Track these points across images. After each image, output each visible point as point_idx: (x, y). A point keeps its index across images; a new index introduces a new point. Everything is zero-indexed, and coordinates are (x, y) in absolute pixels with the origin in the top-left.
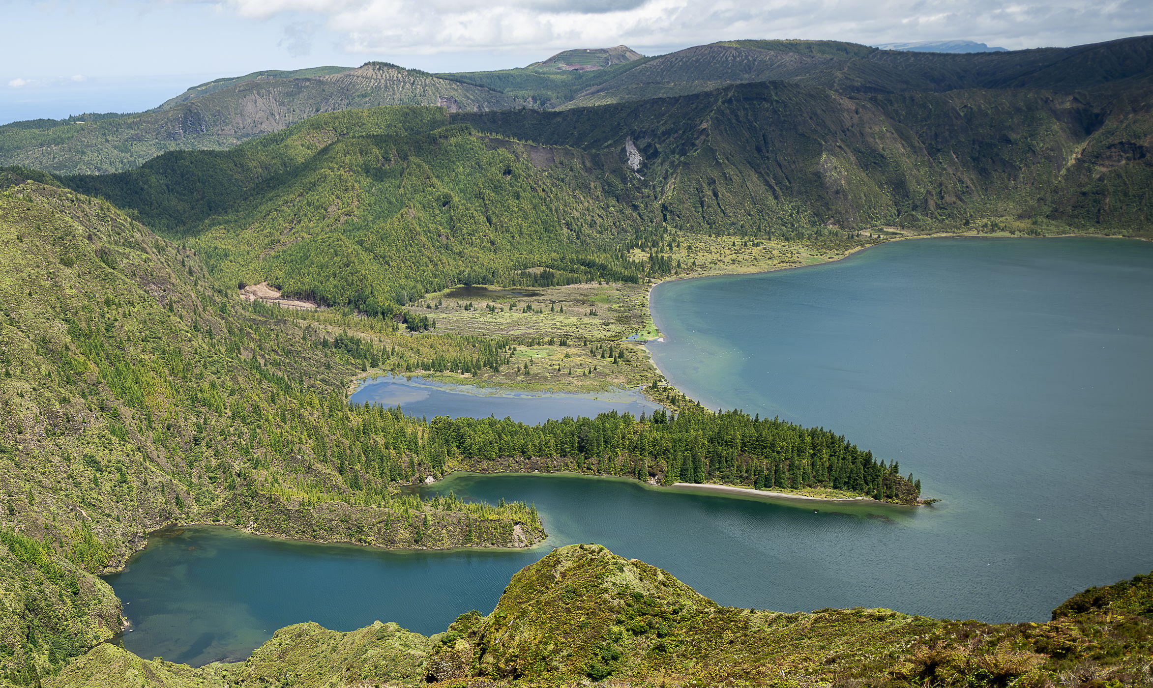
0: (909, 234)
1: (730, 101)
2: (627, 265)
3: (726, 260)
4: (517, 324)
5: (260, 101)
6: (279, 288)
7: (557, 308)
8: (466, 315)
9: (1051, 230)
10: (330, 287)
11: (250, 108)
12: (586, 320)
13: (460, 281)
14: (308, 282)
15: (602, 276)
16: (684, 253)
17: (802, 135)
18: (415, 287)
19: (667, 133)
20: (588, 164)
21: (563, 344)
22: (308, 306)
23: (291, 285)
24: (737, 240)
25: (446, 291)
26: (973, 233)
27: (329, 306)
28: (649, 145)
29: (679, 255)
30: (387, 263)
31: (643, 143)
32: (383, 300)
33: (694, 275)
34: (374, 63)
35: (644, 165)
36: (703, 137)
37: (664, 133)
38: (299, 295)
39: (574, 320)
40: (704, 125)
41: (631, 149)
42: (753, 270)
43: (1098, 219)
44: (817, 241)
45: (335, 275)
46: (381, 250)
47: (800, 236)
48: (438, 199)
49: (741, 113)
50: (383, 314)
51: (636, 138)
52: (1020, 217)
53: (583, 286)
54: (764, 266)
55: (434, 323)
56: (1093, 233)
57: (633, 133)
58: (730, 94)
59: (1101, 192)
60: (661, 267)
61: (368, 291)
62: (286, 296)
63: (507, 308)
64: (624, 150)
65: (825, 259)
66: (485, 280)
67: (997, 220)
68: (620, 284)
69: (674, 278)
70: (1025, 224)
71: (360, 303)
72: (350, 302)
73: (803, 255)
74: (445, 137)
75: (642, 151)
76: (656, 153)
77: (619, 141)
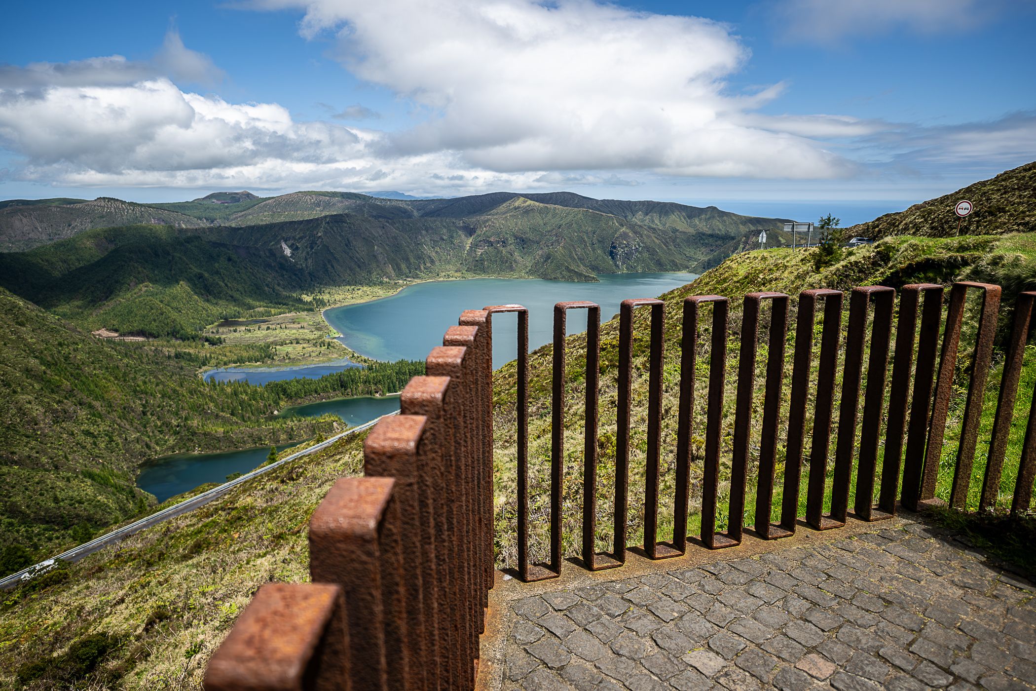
0: (418, 281)
1: (328, 223)
2: (304, 303)
3: (349, 297)
4: (267, 336)
5: (24, 220)
6: (116, 331)
7: (283, 326)
8: (237, 335)
9: (470, 276)
10: (153, 327)
11: (17, 224)
12: (301, 331)
13: (221, 318)
14: (136, 326)
15: (295, 309)
16: (328, 296)
17: (364, 238)
18: (200, 323)
19: (301, 238)
20: (267, 254)
21: (298, 343)
22: (141, 339)
23: (125, 328)
24: (349, 288)
25: (216, 324)
26: (442, 279)
27: (155, 337)
28: (293, 244)
29: (326, 297)
30: (180, 311)
31: (290, 243)
32: (190, 331)
33: (337, 306)
34: (104, 198)
35: (292, 254)
36: (320, 240)
37: (299, 238)
38: (132, 334)
39: (294, 331)
40: (320, 234)
41: (284, 246)
42: (362, 301)
43: (484, 270)
44: (382, 286)
45: (155, 320)
46: (174, 304)
47: (375, 284)
48: (195, 276)
49: (335, 229)
50: (193, 338)
51: (285, 241)
52: (456, 271)
53: (287, 315)
54: (366, 299)
55: (224, 340)
56: (483, 276)
57: (283, 238)
58: (328, 220)
59: (482, 260)
60: (322, 303)
61: (178, 327)
62: (124, 335)
63: (257, 329)
64: (281, 247)
65: (390, 294)
66: (235, 316)
67: (449, 273)
68: (306, 313)
69: (329, 308)
70: (459, 274)
71: (175, 333)
72: (168, 334)
73: (380, 293)
74: (188, 243)
75: (290, 247)
76: (297, 248)
77: (279, 242)
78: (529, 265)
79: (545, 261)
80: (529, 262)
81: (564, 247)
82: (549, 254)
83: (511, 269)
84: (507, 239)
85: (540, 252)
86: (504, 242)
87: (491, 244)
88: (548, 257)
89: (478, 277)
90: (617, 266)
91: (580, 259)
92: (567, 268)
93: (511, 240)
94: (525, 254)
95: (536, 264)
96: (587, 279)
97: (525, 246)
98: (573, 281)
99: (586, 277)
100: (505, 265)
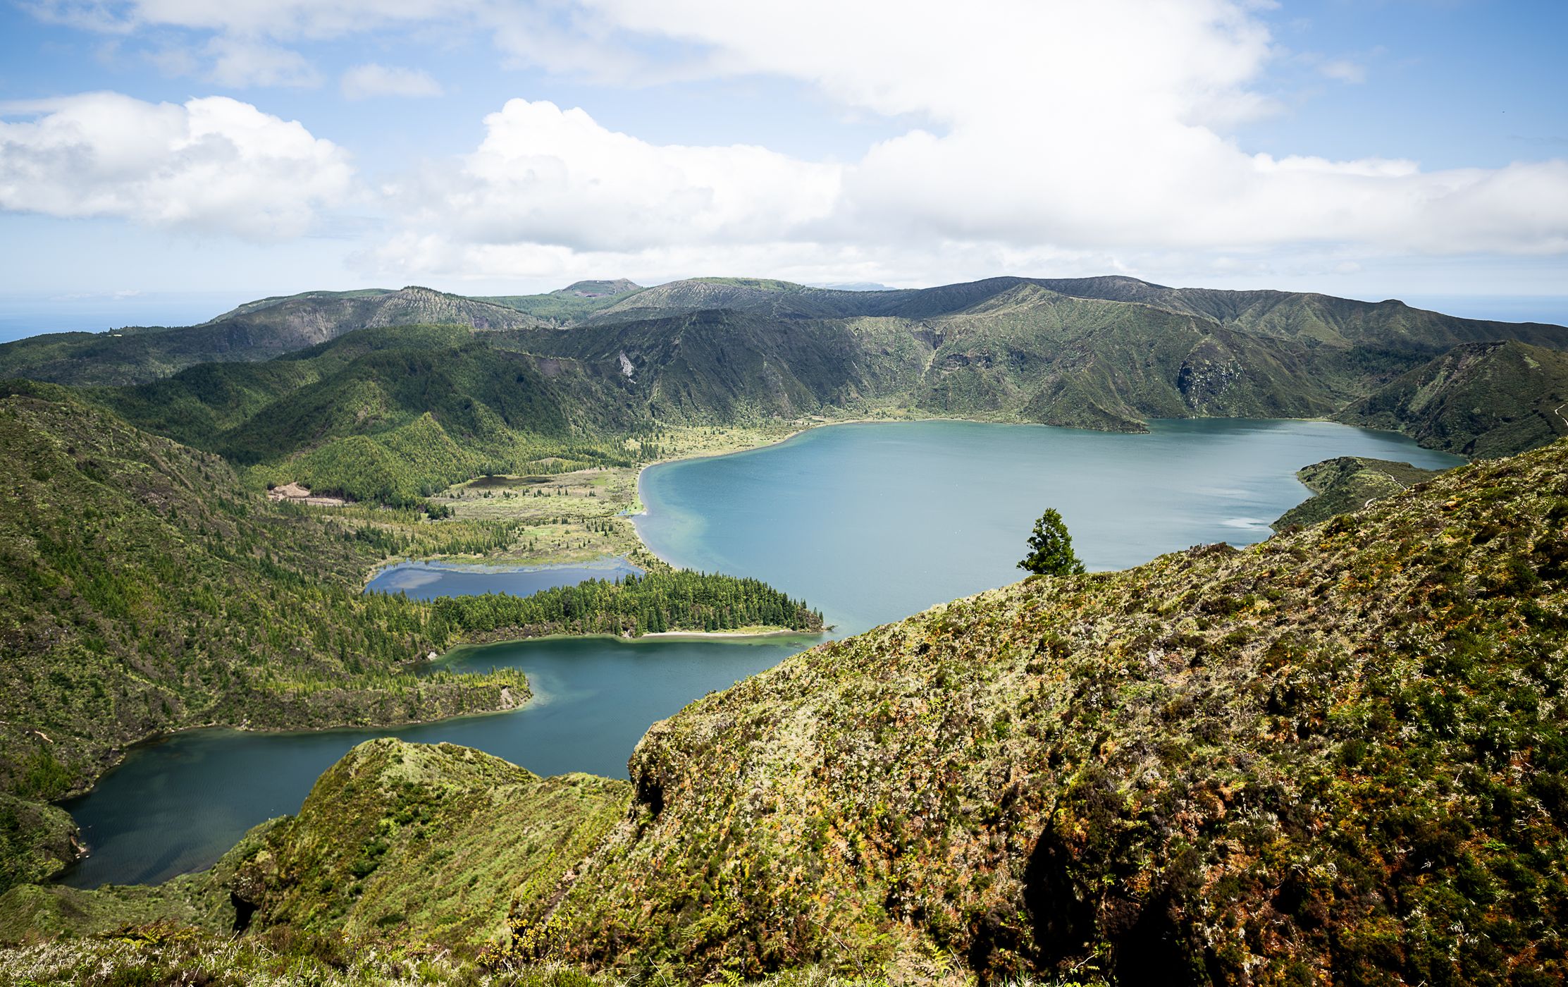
0: (829, 421)
1: (694, 323)
2: (623, 452)
3: (699, 446)
4: (528, 507)
5: (307, 318)
6: (308, 487)
7: (563, 491)
8: (485, 502)
9: (920, 416)
10: (356, 484)
11: (297, 323)
12: (586, 500)
13: (482, 473)
14: (336, 481)
15: (602, 463)
16: (668, 441)
17: (749, 349)
18: (439, 480)
19: (651, 347)
20: (589, 372)
21: (565, 522)
22: (337, 502)
23: (320, 483)
24: (708, 430)
25: (470, 481)
26: (870, 419)
27: (356, 501)
28: (638, 357)
29: (664, 443)
30: (413, 460)
31: (633, 355)
32: (405, 494)
33: (675, 459)
34: (413, 287)
35: (635, 372)
36: (677, 351)
37: (648, 348)
38: (328, 493)
39: (576, 501)
40: (677, 342)
41: (624, 359)
42: (719, 453)
43: (946, 407)
44: (766, 429)
45: (360, 473)
46: (408, 448)
47: (754, 425)
48: (460, 403)
49: (703, 332)
50: (406, 505)
51: (628, 351)
52: (899, 407)
53: (587, 471)
54: (727, 450)
55: (453, 511)
56: (943, 416)
57: (625, 347)
58: (694, 318)
59: (945, 389)
60: (649, 453)
61: (392, 486)
62: (315, 494)
63: (520, 494)
64: (618, 361)
65: (770, 442)
66: (505, 471)
67: (885, 409)
68: (616, 469)
69: (659, 462)
70: (903, 412)
71: (385, 497)
72: (376, 497)
73: (757, 440)
74: (466, 351)
75: (633, 361)
76: (644, 363)
77: (615, 353)
78: (1027, 398)
79: (1055, 393)
80: (1028, 392)
81: (1092, 370)
82: (1062, 381)
83: (994, 405)
84: (995, 355)
85: (1051, 378)
86: (988, 359)
87: (966, 361)
88: (1059, 386)
89: (937, 418)
90: (1191, 406)
91: (1120, 390)
92: (1092, 407)
93: (1002, 356)
94: (1024, 380)
95: (1038, 398)
96: (1127, 427)
97: (1025, 366)
98: (1100, 430)
99: (1123, 423)
100: (988, 397)
